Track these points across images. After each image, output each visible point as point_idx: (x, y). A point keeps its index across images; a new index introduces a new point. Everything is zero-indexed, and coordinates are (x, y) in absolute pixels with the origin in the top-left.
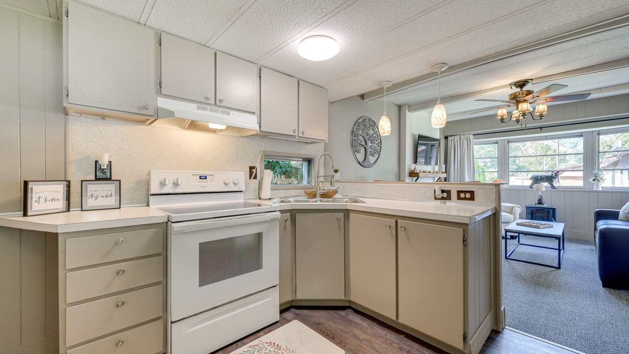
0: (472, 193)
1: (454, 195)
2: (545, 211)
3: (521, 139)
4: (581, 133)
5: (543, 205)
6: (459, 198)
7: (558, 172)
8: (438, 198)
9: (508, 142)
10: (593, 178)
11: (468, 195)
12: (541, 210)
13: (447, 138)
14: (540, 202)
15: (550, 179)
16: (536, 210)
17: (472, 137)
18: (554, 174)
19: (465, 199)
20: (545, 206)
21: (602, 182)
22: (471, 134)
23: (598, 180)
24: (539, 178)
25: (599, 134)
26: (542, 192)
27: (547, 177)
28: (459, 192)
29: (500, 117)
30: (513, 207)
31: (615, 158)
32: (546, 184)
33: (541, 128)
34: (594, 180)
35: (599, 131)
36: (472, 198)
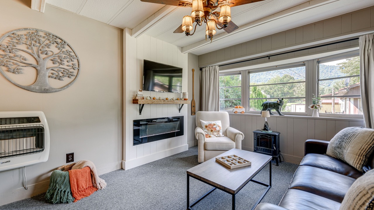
2: (267, 137)
4: (304, 62)
5: (267, 132)
7: (283, 99)
9: (249, 72)
10: (311, 105)
12: (265, 136)
13: (202, 69)
14: (265, 129)
15: (277, 106)
16: (261, 136)
17: (218, 67)
18: (279, 101)
20: (270, 132)
21: (320, 109)
22: (218, 65)
23: (316, 107)
24: (268, 104)
25: (319, 61)
26: (267, 118)
27: (274, 104)
30: (236, 134)
31: (345, 90)
32: (274, 111)
33: (269, 57)
34: (312, 107)
35: (318, 59)
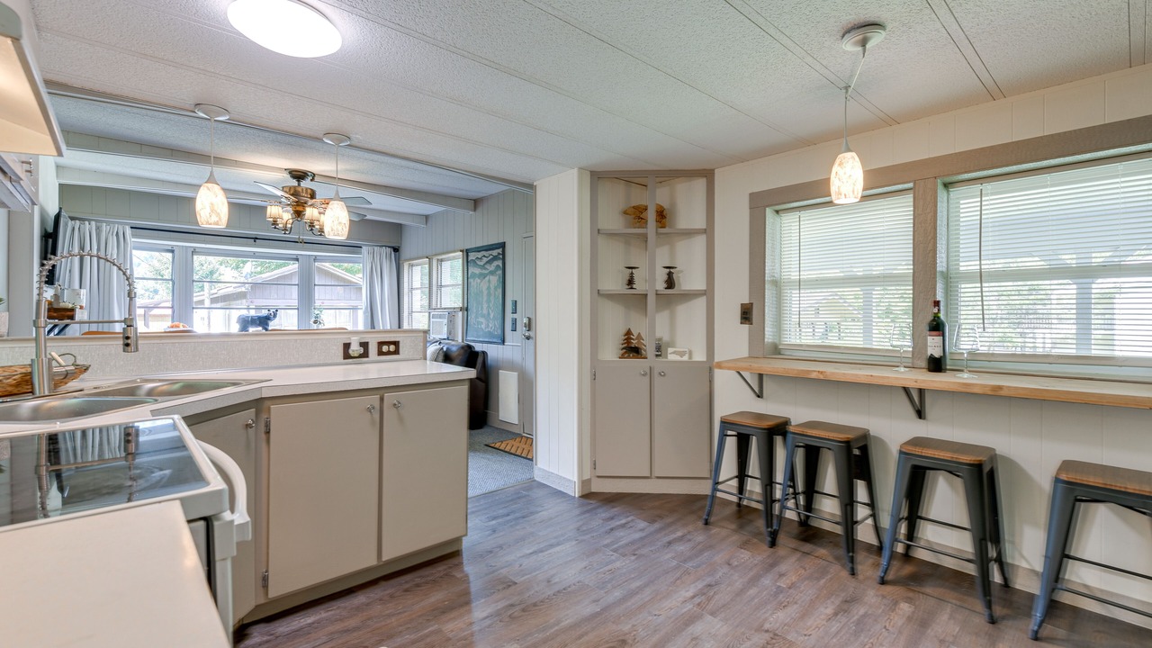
0: (396, 344)
1: (373, 349)
3: (216, 251)
6: (381, 353)
7: (276, 311)
8: (356, 355)
9: (193, 253)
11: (392, 348)
17: (128, 231)
18: (271, 314)
19: (389, 353)
22: (127, 224)
23: (319, 323)
24: (250, 319)
28: (381, 344)
29: (271, 220)
33: (255, 239)
34: (315, 322)
35: (316, 256)
36: (397, 352)
